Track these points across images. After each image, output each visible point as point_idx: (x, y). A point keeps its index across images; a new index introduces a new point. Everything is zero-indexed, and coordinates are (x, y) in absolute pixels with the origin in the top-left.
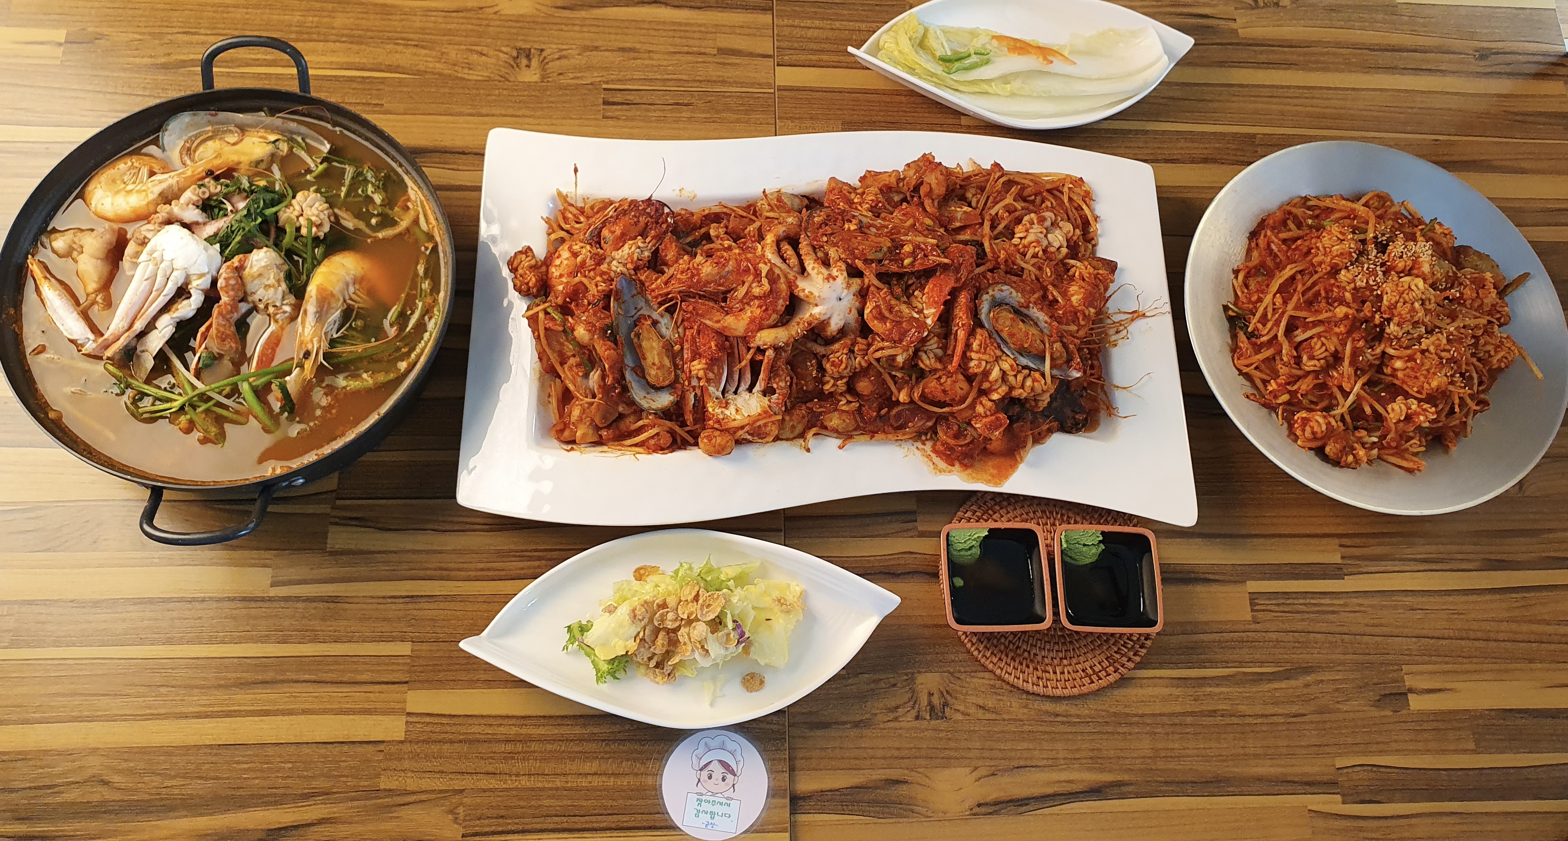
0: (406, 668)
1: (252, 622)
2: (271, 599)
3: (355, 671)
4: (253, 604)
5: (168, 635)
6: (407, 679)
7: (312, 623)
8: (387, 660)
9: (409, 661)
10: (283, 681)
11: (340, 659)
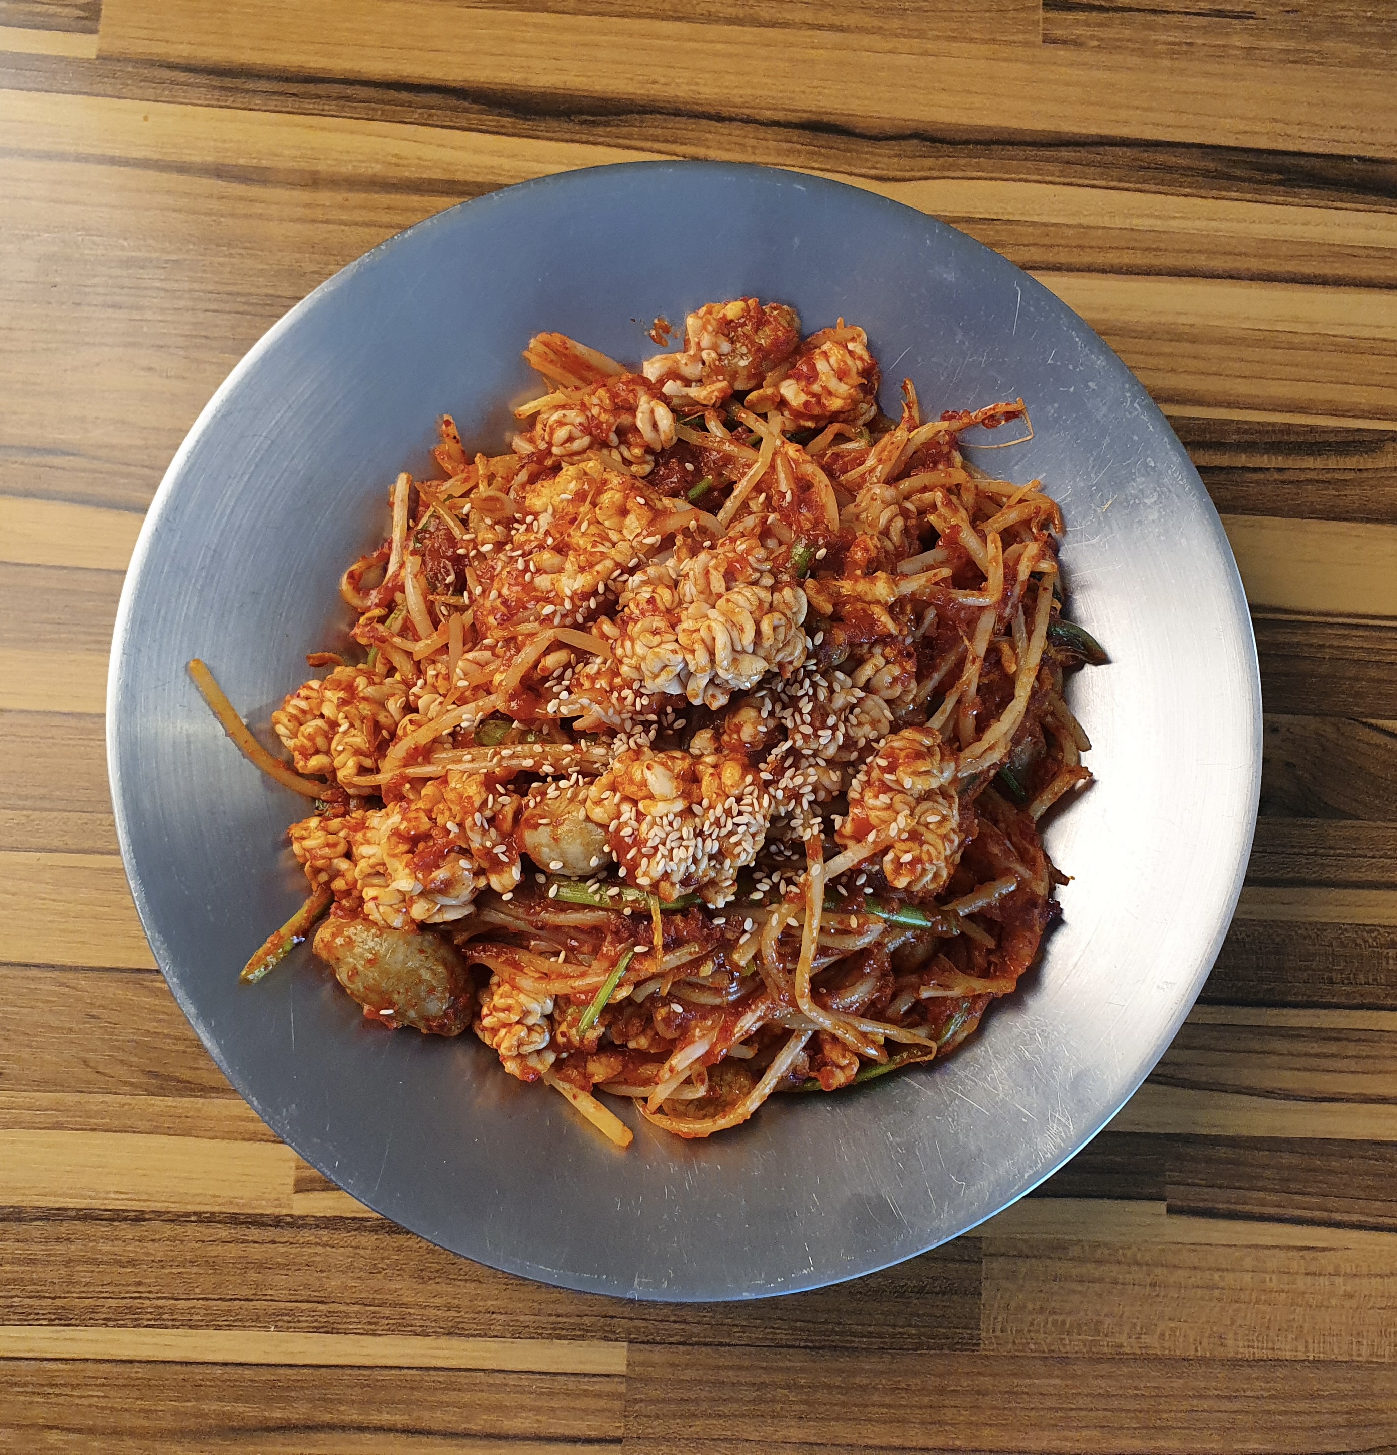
0: (618, 1405)
1: (253, 1275)
2: (297, 1223)
3: (500, 1408)
4: (254, 1233)
5: (59, 1302)
6: (619, 1433)
7: (393, 1286)
8: (571, 1383)
9: (622, 1388)
10: (331, 1427)
11: (463, 1377)
